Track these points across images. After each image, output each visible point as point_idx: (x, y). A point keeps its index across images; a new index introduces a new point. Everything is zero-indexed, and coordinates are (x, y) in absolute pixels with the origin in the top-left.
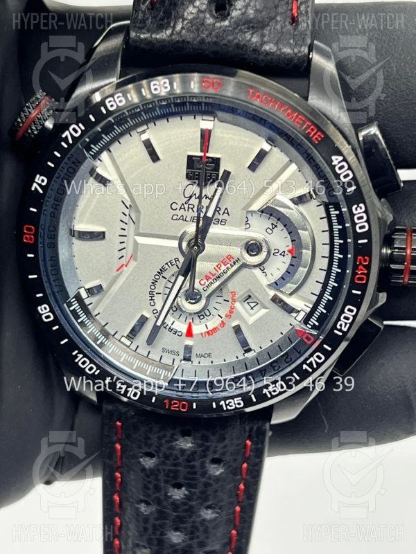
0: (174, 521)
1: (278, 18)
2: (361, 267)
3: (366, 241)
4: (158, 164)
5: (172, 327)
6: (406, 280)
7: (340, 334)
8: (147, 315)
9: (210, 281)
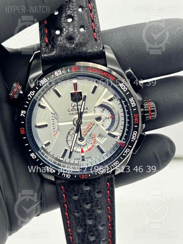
0: (88, 216)
1: (90, 40)
2: (136, 118)
3: (136, 109)
4: (61, 98)
5: (76, 151)
6: (150, 118)
7: (133, 141)
8: (67, 149)
9: (86, 133)
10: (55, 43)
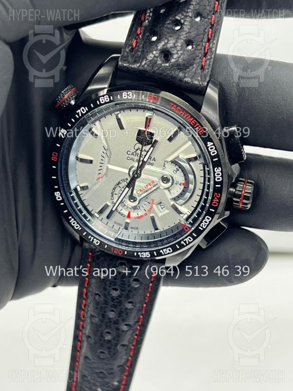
0: (111, 306)
1: (195, 66)
2: (216, 198)
4: (122, 130)
5: (121, 212)
6: (240, 207)
7: (202, 229)
8: (109, 204)
9: (142, 192)
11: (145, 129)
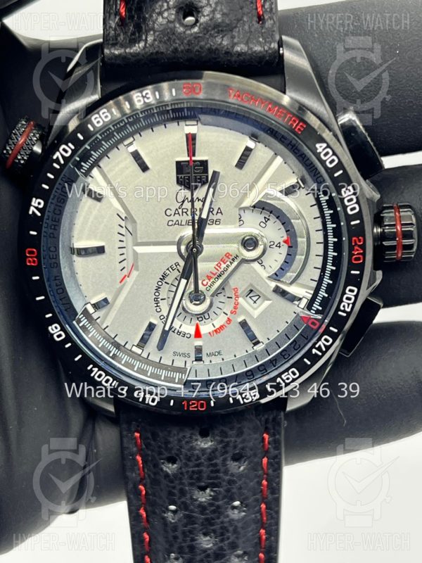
0: (203, 524)
2: (356, 248)
4: (148, 173)
5: (180, 330)
6: (400, 255)
7: (345, 315)
8: (155, 322)
9: (212, 280)
10: (145, 19)
11: (188, 159)
